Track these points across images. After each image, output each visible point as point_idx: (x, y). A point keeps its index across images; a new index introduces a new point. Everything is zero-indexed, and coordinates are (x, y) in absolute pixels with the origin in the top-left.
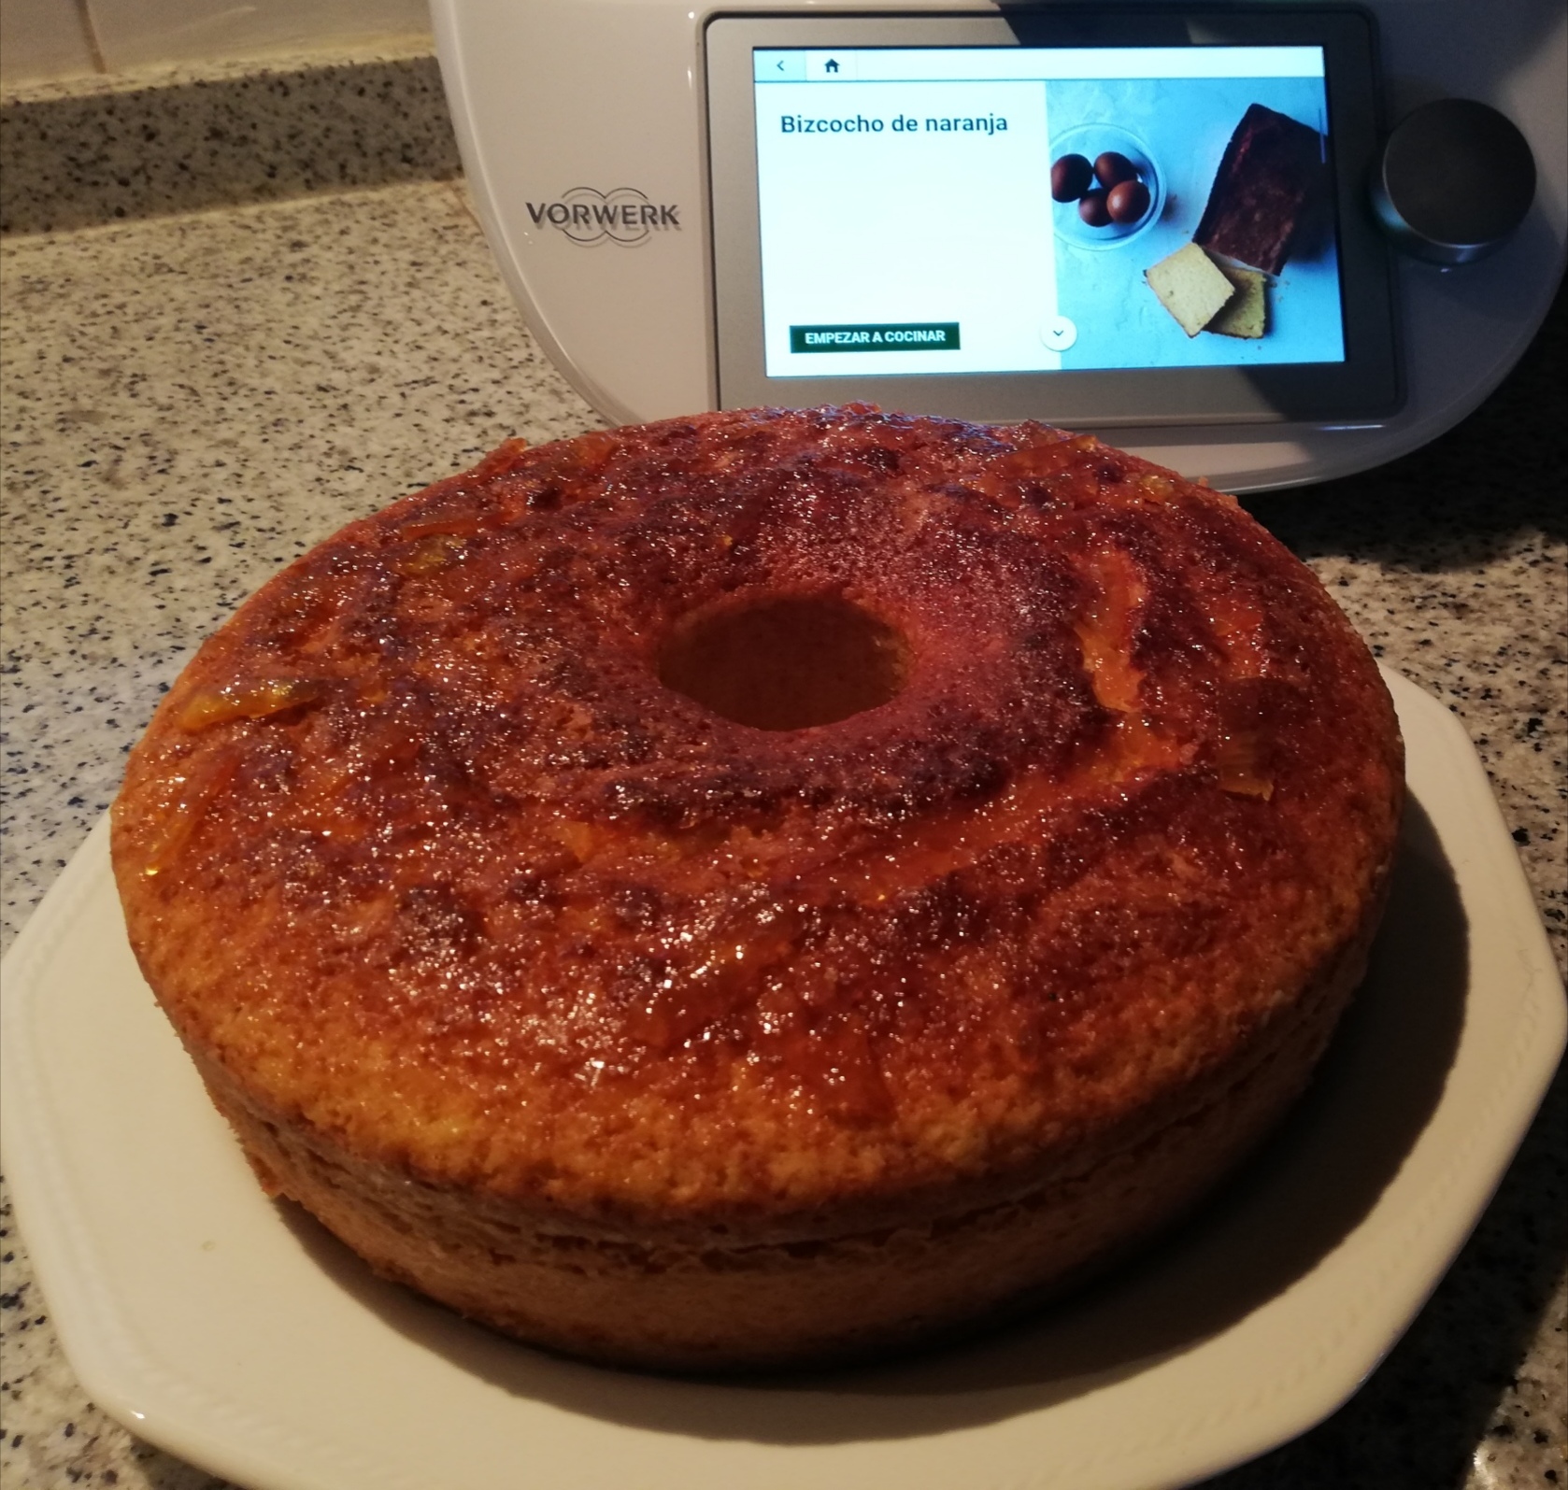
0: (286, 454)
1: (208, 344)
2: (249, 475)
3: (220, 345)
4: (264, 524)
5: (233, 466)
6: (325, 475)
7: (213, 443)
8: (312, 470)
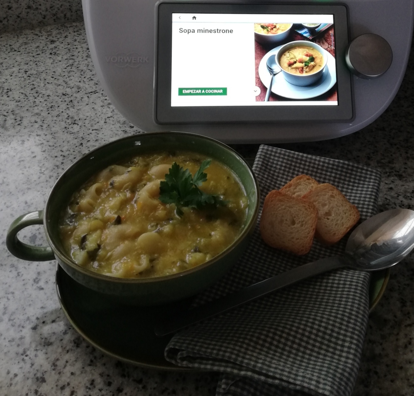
0: (55, 118)
1: (29, 78)
2: (45, 126)
3: (32, 79)
4: (51, 144)
5: (40, 123)
6: (67, 126)
7: (33, 114)
8: (63, 124)
